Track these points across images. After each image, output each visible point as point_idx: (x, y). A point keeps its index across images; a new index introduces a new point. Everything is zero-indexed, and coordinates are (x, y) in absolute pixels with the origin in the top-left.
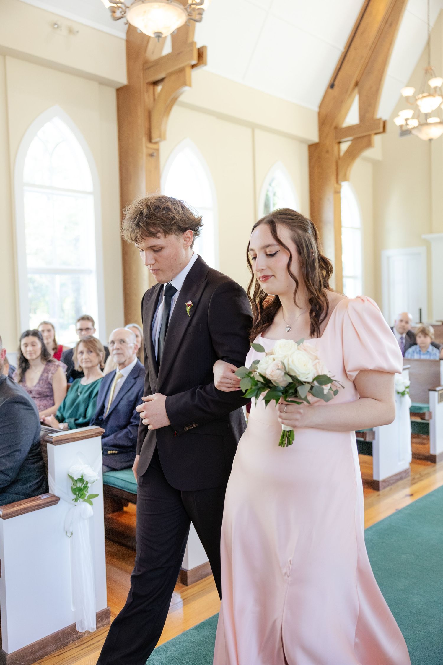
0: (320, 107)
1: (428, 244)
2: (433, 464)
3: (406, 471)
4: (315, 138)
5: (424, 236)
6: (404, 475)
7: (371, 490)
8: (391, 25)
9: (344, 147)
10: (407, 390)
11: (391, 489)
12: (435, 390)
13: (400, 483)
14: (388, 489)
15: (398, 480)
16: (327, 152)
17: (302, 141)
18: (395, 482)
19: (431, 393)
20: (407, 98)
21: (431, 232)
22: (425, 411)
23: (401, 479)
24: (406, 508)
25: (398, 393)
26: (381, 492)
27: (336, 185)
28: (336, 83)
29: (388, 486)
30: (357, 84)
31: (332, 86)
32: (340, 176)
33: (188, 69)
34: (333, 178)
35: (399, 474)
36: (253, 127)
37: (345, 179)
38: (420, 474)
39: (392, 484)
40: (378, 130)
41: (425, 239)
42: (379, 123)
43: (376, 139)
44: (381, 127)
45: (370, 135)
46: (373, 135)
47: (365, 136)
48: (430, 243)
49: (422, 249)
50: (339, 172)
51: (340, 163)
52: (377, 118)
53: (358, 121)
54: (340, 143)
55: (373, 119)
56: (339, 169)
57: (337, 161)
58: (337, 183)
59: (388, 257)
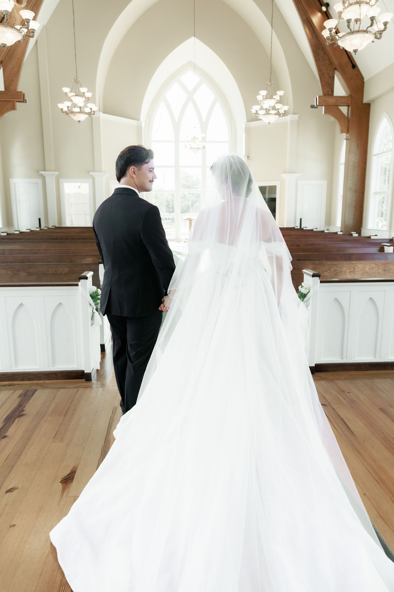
1: (44, 178)
5: (41, 172)
20: (66, 94)
21: (45, 171)
30: (1, 62)
40: (20, 99)
41: (41, 174)
42: (22, 94)
43: (18, 105)
44: (21, 98)
45: (14, 101)
46: (15, 102)
47: (11, 101)
48: (44, 177)
49: (40, 181)
52: (19, 91)
53: (3, 89)
55: (15, 91)
59: (15, 184)
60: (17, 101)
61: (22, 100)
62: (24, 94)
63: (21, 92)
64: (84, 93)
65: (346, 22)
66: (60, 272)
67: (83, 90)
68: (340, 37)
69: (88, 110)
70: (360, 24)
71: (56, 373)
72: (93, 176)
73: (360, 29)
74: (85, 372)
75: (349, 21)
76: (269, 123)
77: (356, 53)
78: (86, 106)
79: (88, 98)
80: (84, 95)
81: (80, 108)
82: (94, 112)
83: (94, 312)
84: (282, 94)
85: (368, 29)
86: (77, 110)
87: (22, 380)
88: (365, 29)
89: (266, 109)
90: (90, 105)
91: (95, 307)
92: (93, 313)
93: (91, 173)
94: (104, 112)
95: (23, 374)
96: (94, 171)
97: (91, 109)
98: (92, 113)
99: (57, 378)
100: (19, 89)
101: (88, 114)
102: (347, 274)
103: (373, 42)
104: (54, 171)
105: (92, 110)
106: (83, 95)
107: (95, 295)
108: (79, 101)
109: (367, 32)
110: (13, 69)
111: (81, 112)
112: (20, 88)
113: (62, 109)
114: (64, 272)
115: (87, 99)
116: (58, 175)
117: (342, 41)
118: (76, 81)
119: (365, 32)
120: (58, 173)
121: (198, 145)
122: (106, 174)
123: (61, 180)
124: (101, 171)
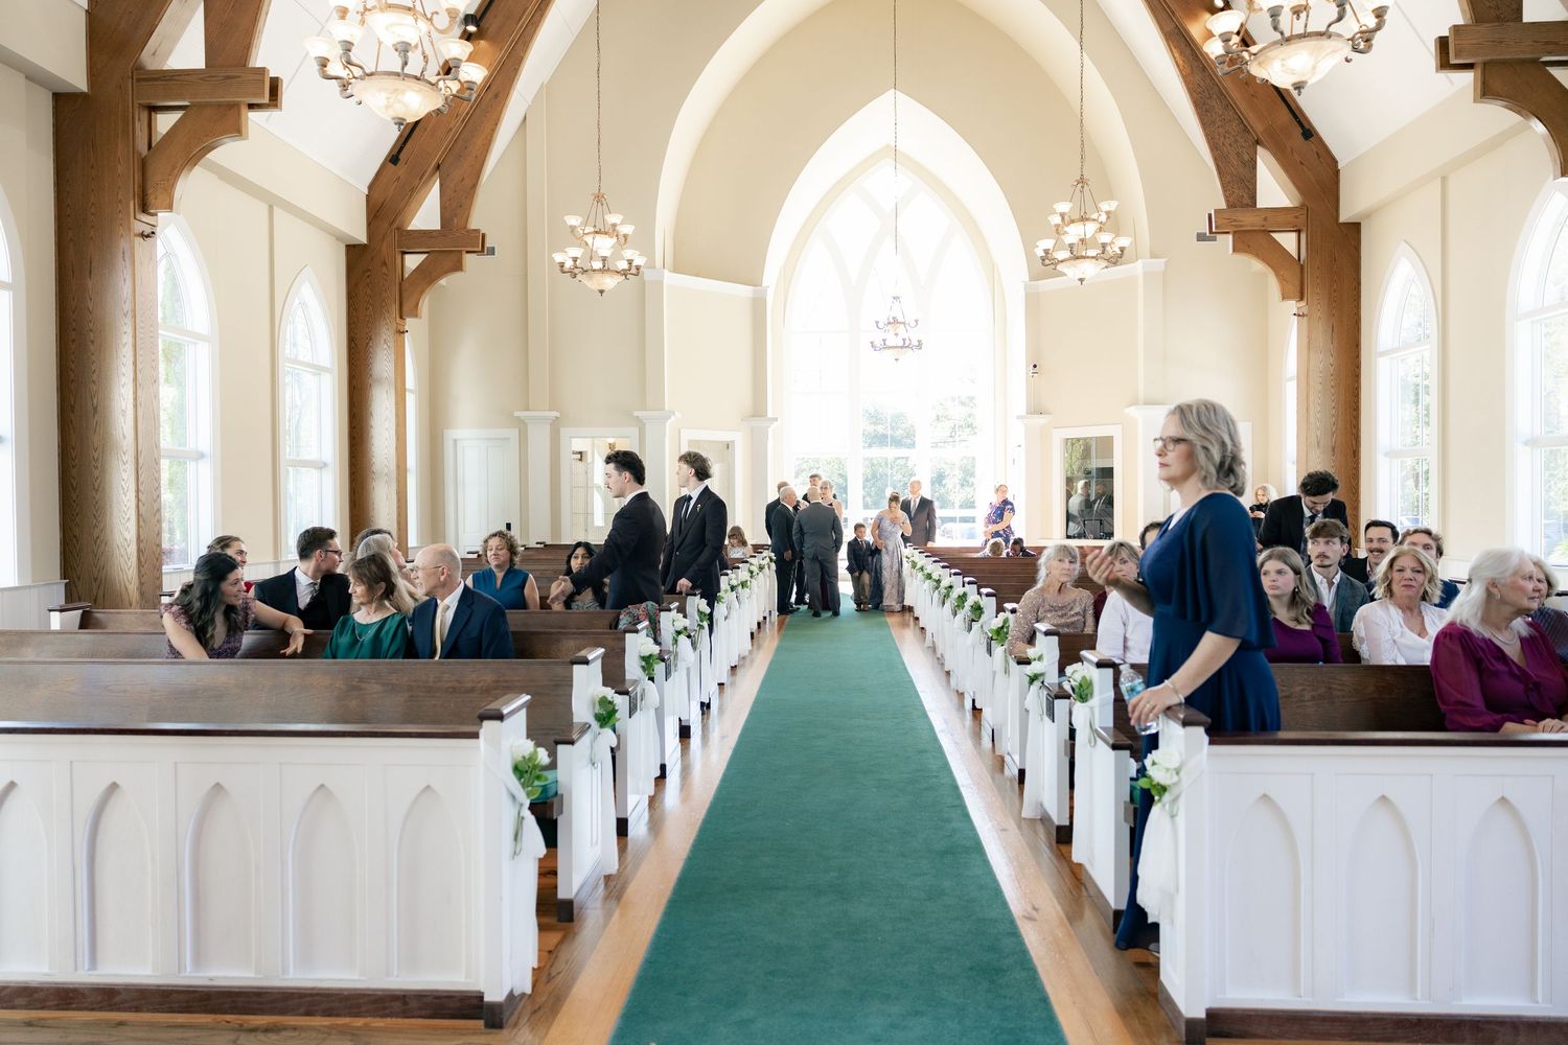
0: (371, 187)
1: (522, 427)
4: (361, 237)
5: (517, 414)
8: (496, 96)
9: (412, 262)
16: (385, 264)
17: (339, 237)
20: (573, 229)
21: (528, 410)
27: (398, 320)
28: (402, 156)
30: (438, 167)
31: (394, 158)
32: (405, 309)
33: (244, 109)
34: (395, 308)
36: (272, 202)
37: (415, 314)
40: (474, 247)
41: (518, 418)
42: (478, 236)
43: (469, 260)
44: (478, 244)
45: (461, 251)
46: (464, 253)
47: (452, 251)
48: (526, 424)
49: (513, 433)
50: (404, 301)
51: (405, 285)
52: (473, 228)
53: (437, 226)
54: (404, 253)
55: (465, 227)
56: (405, 294)
57: (400, 284)
58: (401, 317)
59: (455, 441)
60: (468, 252)
61: (480, 249)
62: (484, 235)
63: (477, 231)
64: (614, 225)
65: (1268, 15)
66: (469, 685)
67: (613, 218)
68: (1254, 55)
69: (623, 265)
70: (1308, 16)
71: (404, 996)
72: (639, 419)
73: (1309, 30)
74: (486, 999)
75: (1275, 13)
76: (1081, 280)
77: (1302, 90)
78: (617, 255)
79: (625, 236)
80: (614, 230)
81: (604, 259)
82: (638, 268)
83: (523, 818)
84: (1113, 209)
85: (1331, 29)
86: (597, 265)
87: (308, 1014)
88: (1323, 29)
89: (1071, 246)
90: (629, 253)
91: (527, 803)
92: (520, 820)
93: (636, 413)
94: (676, 269)
95: (311, 995)
96: (645, 409)
97: (630, 262)
98: (634, 271)
99: (406, 1014)
100: (473, 224)
101: (622, 275)
102: (1307, 704)
103: (1347, 60)
104: (549, 410)
105: (634, 264)
106: (612, 231)
107: (530, 765)
108: (604, 245)
109: (1330, 37)
110: (463, 179)
111: (604, 270)
112: (476, 222)
113: (562, 265)
114: (480, 685)
115: (622, 240)
116: (556, 418)
117: (1259, 63)
118: (599, 198)
119: (1324, 37)
120: (557, 414)
121: (904, 340)
122: (674, 414)
123: (564, 432)
124: (663, 409)
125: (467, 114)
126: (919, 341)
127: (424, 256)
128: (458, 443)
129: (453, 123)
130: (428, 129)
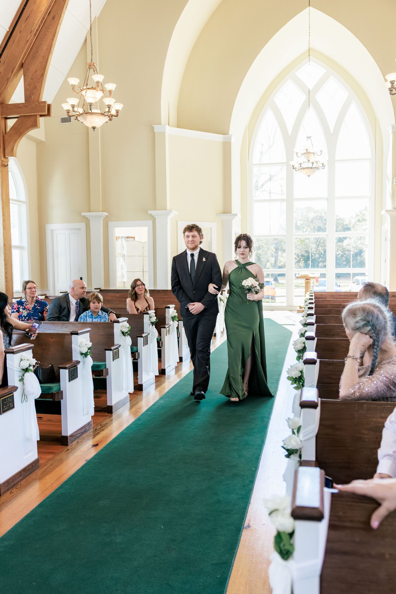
1: (87, 221)
2: (110, 414)
3: (89, 424)
5: (83, 214)
6: (87, 428)
7: (61, 446)
9: (11, 123)
10: (89, 351)
11: (78, 442)
12: (111, 350)
13: (84, 435)
14: (75, 442)
15: (83, 433)
18: (80, 436)
19: (107, 352)
20: (73, 87)
21: (90, 211)
22: (103, 368)
23: (85, 431)
24: (94, 458)
25: (82, 354)
26: (69, 447)
27: (3, 158)
28: (2, 60)
29: (75, 439)
30: (22, 65)
32: (7, 151)
35: (84, 427)
37: (12, 154)
38: (101, 425)
39: (78, 437)
40: (43, 112)
41: (84, 216)
42: (45, 106)
43: (42, 120)
44: (46, 110)
45: (36, 115)
46: (38, 117)
47: (31, 116)
48: (89, 220)
49: (82, 226)
50: (6, 147)
51: (6, 138)
52: (43, 100)
53: (23, 101)
54: (6, 118)
55: (39, 101)
56: (6, 144)
57: (3, 137)
58: (4, 157)
59: (52, 231)
60: (41, 116)
61: (46, 113)
62: (49, 106)
63: (45, 102)
67: (98, 78)
72: (153, 216)
79: (110, 92)
93: (150, 212)
94: (179, 126)
96: (155, 209)
100: (43, 98)
104: (103, 211)
106: (98, 87)
110: (36, 72)
112: (45, 97)
113: (67, 112)
116: (107, 216)
120: (107, 214)
121: (313, 163)
122: (172, 212)
123: (110, 224)
124: (166, 209)
125: (37, 30)
126: (323, 164)
127: (16, 120)
128: (54, 231)
129: (29, 37)
130: (16, 42)
